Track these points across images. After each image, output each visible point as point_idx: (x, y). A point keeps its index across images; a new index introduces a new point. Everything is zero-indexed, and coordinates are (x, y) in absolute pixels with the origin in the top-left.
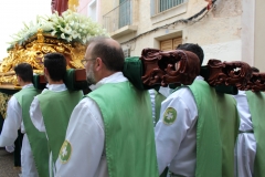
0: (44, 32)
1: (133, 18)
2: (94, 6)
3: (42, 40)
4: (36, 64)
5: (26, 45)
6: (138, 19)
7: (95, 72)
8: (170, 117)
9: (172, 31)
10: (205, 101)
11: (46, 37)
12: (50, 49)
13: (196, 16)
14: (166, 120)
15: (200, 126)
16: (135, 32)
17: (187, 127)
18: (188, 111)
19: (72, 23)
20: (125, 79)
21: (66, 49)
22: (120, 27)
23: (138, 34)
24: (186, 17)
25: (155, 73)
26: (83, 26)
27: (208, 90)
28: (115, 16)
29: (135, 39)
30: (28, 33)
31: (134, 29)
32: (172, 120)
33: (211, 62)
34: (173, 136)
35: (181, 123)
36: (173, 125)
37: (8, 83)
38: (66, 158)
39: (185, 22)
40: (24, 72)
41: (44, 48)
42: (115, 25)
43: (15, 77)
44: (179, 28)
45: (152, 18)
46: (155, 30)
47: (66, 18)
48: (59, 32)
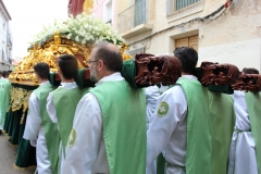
0: (61, 34)
1: (148, 16)
2: (109, 5)
3: (59, 41)
4: (53, 63)
5: (44, 45)
6: (153, 17)
7: (97, 72)
8: (163, 110)
9: (188, 29)
10: (196, 98)
11: (62, 39)
12: (65, 49)
13: (213, 14)
14: (159, 112)
15: (190, 119)
16: (151, 30)
17: (178, 120)
18: (178, 105)
19: (86, 26)
20: (122, 79)
21: (80, 50)
22: (135, 25)
23: (154, 32)
24: (202, 16)
25: (145, 74)
26: (96, 28)
27: (200, 88)
28: (130, 14)
29: (151, 37)
30: (46, 34)
31: (149, 27)
32: (165, 113)
33: (203, 64)
34: (165, 126)
35: (172, 116)
36: (165, 117)
37: (28, 80)
38: (72, 143)
39: (202, 20)
40: (42, 71)
41: (60, 49)
42: (130, 24)
43: (34, 75)
44: (195, 26)
45: (168, 16)
46: (171, 28)
47: (81, 20)
48: (74, 35)
